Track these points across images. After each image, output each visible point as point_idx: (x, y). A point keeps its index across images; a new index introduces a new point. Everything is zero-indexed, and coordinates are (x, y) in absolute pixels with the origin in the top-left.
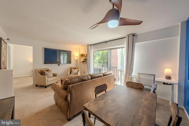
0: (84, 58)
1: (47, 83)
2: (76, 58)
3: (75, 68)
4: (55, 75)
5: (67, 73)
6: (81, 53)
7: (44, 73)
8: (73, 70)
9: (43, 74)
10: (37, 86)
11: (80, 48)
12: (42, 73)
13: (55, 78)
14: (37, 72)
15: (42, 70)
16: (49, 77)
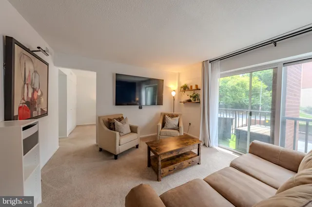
0: (191, 93)
1: (120, 149)
2: (174, 94)
3: (172, 116)
4: (133, 130)
5: (158, 126)
6: (183, 84)
7: (114, 123)
8: (169, 119)
9: (112, 127)
10: (101, 150)
11: (179, 74)
12: (111, 125)
13: (134, 136)
14: (102, 122)
15: (109, 117)
16: (121, 134)
